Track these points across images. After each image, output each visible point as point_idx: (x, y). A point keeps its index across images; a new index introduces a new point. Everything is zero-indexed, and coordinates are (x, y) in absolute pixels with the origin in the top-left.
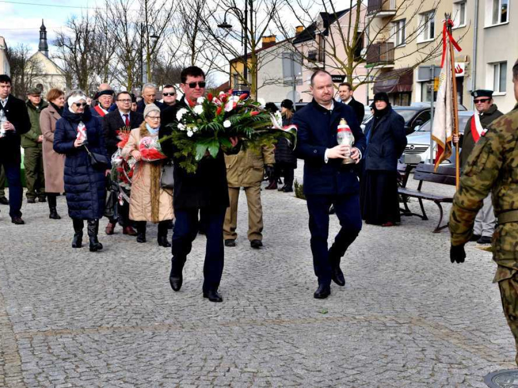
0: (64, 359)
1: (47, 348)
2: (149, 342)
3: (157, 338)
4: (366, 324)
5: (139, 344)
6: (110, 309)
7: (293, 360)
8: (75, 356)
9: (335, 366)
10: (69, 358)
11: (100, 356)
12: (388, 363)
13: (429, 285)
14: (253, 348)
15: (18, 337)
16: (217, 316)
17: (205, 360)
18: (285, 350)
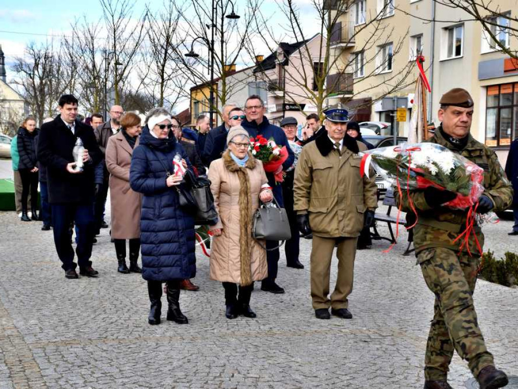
0: (79, 366)
1: (61, 356)
2: (154, 351)
3: (162, 348)
4: (352, 336)
5: (145, 354)
6: (112, 323)
7: (290, 367)
8: (89, 364)
9: (329, 372)
10: (83, 366)
11: (112, 363)
12: (377, 370)
13: (406, 303)
14: (252, 357)
15: (30, 347)
16: (213, 329)
17: (210, 367)
18: (282, 359)
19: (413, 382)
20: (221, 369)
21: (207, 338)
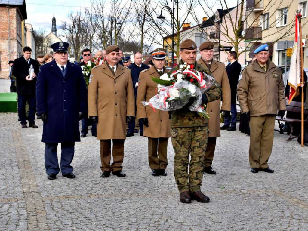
2: (119, 203)
3: (124, 202)
5: (113, 205)
12: (261, 219)
15: (43, 199)
18: (200, 210)
19: (285, 227)
20: (160, 216)
21: (154, 195)
